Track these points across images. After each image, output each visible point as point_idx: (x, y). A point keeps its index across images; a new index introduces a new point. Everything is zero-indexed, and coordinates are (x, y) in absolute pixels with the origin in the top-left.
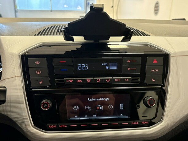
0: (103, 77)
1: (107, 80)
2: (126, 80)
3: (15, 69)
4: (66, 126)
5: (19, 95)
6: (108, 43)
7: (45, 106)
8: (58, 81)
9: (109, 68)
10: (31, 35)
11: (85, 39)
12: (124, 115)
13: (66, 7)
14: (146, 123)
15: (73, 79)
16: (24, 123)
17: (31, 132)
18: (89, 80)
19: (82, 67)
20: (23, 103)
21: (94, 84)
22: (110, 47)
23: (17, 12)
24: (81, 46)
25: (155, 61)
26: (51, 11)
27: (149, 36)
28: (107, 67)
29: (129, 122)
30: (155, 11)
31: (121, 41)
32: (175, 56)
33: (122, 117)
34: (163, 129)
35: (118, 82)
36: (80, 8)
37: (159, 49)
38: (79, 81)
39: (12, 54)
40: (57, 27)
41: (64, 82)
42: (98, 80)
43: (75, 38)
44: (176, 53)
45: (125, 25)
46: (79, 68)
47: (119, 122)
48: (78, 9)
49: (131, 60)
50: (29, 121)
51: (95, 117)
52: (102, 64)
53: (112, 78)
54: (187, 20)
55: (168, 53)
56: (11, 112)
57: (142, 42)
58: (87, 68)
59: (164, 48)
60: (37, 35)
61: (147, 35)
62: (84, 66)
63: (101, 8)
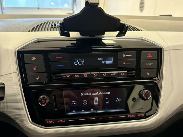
0: (100, 72)
1: (103, 75)
2: (122, 74)
3: (11, 65)
4: (64, 121)
5: (16, 91)
6: (102, 39)
7: (43, 102)
8: (55, 77)
9: (105, 62)
10: (25, 31)
11: (81, 35)
12: (120, 108)
13: (53, 5)
14: (142, 115)
15: (70, 74)
16: (22, 120)
17: (29, 128)
18: (86, 74)
19: (79, 62)
20: (20, 99)
21: (90, 79)
22: (105, 43)
23: (4, 9)
24: (76, 41)
25: (150, 55)
26: (38, 8)
27: (142, 31)
28: (103, 62)
29: (126, 115)
30: (141, 8)
31: (116, 36)
32: (168, 50)
33: (118, 110)
34: (158, 120)
35: (114, 76)
36: (66, 6)
37: (152, 44)
38: (76, 76)
39: (7, 50)
40: (50, 23)
41: (61, 78)
42: (95, 75)
43: (71, 33)
44: (169, 47)
45: (119, 20)
46: (76, 63)
47: (116, 115)
48: (65, 6)
49: (126, 55)
50: (27, 118)
51: (92, 111)
52: (99, 59)
53: (108, 72)
54: (173, 16)
55: (162, 47)
56: (7, 109)
57: (135, 36)
58: (83, 64)
59: (157, 42)
60: (31, 31)
61: (139, 30)
62: (80, 61)
63: (97, 3)
